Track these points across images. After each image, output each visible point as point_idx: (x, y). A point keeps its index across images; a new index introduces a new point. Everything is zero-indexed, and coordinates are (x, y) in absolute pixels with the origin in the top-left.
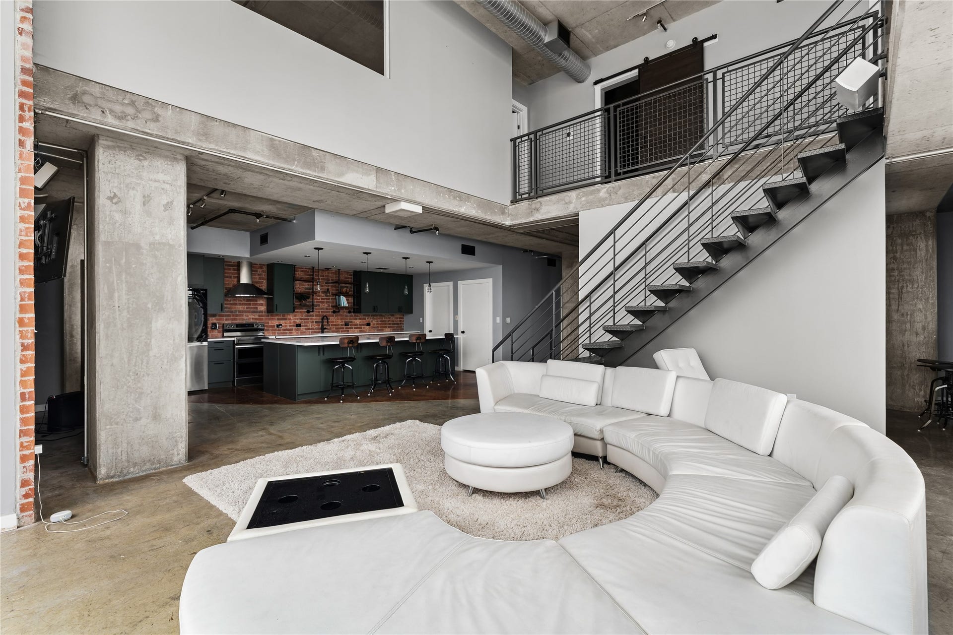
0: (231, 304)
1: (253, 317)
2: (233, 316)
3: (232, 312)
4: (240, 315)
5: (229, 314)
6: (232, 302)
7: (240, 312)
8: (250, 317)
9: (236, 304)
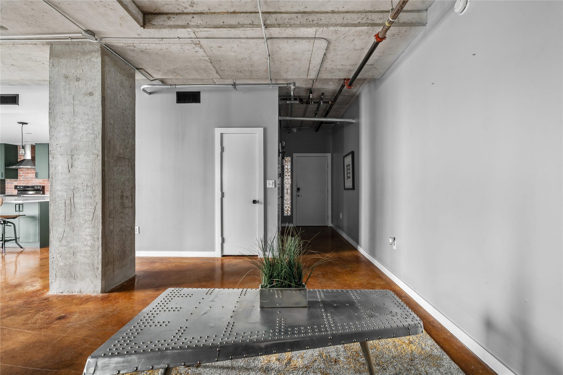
0: (26, 173)
1: (39, 182)
2: (27, 181)
3: (26, 178)
4: (31, 180)
5: (25, 179)
6: (26, 172)
7: (31, 178)
8: (37, 181)
9: (28, 173)
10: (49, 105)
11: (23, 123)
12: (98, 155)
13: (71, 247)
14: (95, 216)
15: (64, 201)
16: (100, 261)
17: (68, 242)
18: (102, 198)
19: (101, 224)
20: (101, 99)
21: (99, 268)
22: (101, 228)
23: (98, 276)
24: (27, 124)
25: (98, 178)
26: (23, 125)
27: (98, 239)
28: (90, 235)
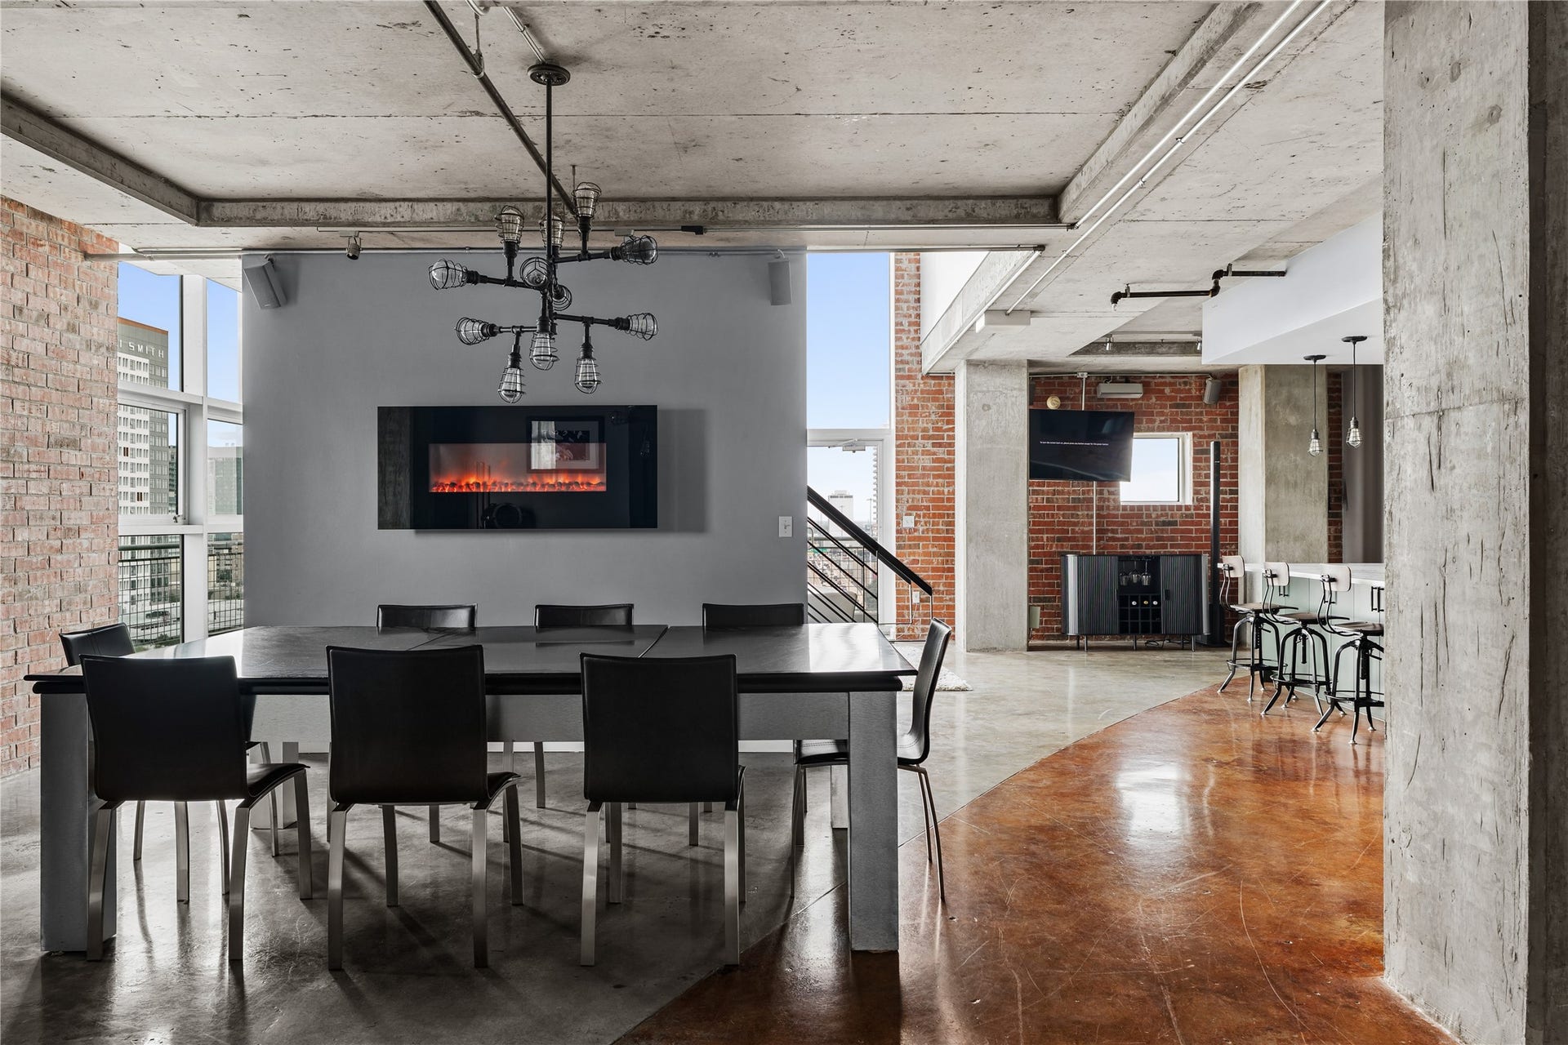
10: (1384, 219)
11: (1355, 340)
12: (1516, 403)
13: (1436, 818)
14: (1506, 698)
15: (1418, 613)
16: (1523, 923)
17: (1429, 792)
18: (1531, 615)
19: (1526, 743)
20: (1527, 122)
21: (1519, 957)
22: (1527, 763)
23: (1515, 991)
24: (1363, 338)
25: (1518, 514)
26: (1354, 343)
27: (1518, 811)
28: (1492, 783)
